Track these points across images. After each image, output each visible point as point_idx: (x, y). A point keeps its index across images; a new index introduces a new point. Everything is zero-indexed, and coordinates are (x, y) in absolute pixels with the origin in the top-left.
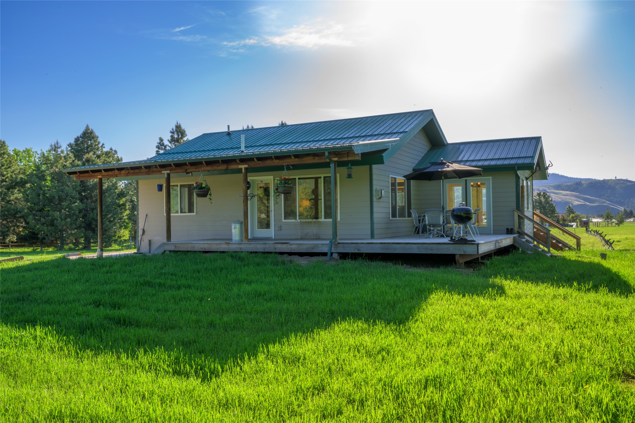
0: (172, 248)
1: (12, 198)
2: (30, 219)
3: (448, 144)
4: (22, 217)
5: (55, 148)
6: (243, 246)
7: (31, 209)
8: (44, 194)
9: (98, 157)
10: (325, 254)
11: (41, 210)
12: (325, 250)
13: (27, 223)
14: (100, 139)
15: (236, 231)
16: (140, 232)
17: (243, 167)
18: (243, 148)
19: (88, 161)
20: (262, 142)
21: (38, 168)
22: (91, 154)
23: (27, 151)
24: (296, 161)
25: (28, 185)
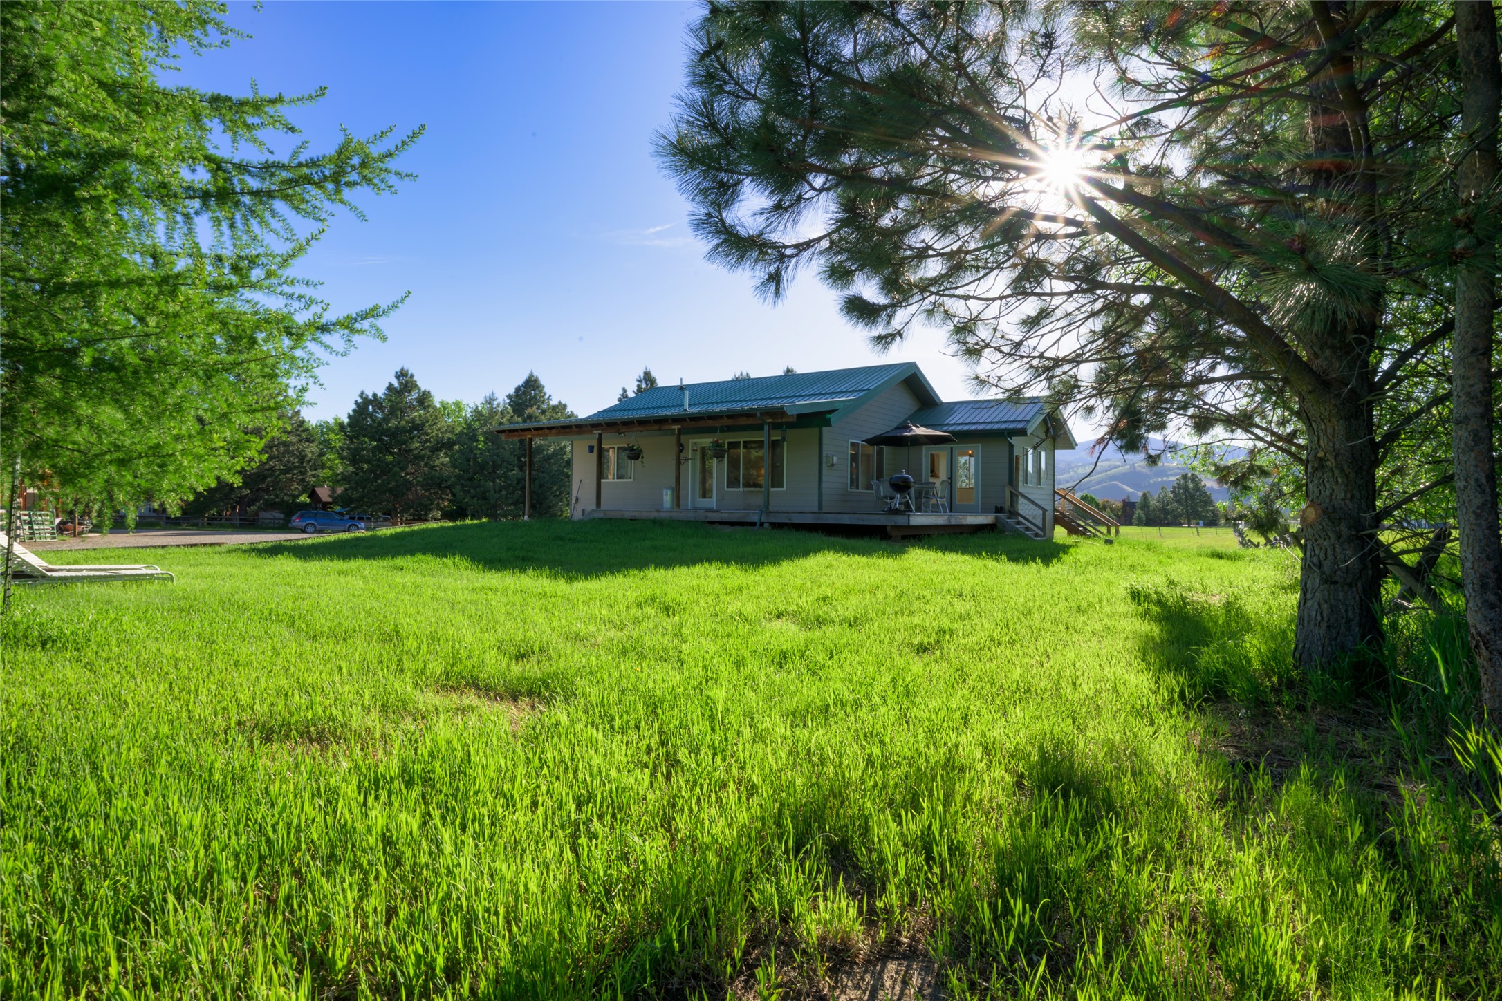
0: (601, 515)
1: (437, 463)
2: (457, 489)
3: (942, 403)
4: (448, 487)
5: (490, 401)
6: (674, 514)
7: (459, 477)
8: (475, 459)
9: (543, 412)
10: (753, 524)
11: (471, 479)
12: (755, 519)
13: (454, 495)
14: (545, 390)
15: (667, 498)
16: (574, 500)
17: (676, 427)
18: (687, 407)
19: (530, 417)
20: (712, 400)
21: (469, 426)
22: (535, 408)
23: (457, 404)
24: (729, 422)
25: (457, 447)
